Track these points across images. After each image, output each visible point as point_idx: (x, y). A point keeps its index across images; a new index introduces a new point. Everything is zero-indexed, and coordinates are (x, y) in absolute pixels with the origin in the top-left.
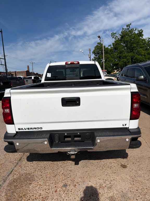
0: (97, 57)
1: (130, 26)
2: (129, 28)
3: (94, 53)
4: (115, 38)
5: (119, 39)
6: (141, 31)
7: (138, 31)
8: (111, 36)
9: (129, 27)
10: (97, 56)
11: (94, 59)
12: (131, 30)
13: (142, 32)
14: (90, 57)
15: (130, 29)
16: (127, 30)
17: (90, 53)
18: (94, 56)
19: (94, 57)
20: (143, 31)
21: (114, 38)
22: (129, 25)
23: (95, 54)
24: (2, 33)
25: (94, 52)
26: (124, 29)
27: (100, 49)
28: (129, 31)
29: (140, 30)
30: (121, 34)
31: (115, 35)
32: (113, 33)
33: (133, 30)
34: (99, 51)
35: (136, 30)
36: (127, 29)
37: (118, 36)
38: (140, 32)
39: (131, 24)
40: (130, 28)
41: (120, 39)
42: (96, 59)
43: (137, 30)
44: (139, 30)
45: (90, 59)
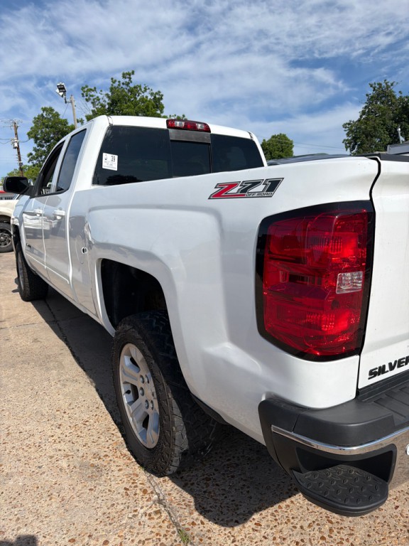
0: (43, 149)
1: (132, 76)
2: (129, 83)
3: (32, 137)
4: (92, 103)
5: (103, 106)
6: (157, 96)
7: (152, 94)
8: (83, 94)
9: (130, 78)
10: (43, 146)
11: (34, 153)
12: (135, 87)
13: (162, 99)
14: (18, 148)
15: (132, 85)
16: (124, 86)
17: (16, 134)
18: (35, 146)
19: (35, 150)
20: (162, 95)
21: (90, 102)
22: (130, 75)
23: (36, 139)
25: (33, 135)
26: (115, 81)
27: (51, 127)
28: (129, 91)
29: (156, 93)
30: (110, 94)
31: (92, 93)
32: (87, 87)
33: (141, 89)
34: (48, 134)
35: (146, 90)
36: (123, 84)
37: (101, 97)
38: (155, 97)
39: (133, 73)
40: (131, 82)
41: (107, 107)
42: (41, 156)
43: (148, 91)
44: (154, 91)
45: (19, 153)
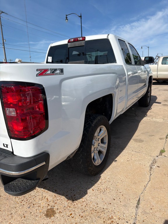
24: (81, 18)
